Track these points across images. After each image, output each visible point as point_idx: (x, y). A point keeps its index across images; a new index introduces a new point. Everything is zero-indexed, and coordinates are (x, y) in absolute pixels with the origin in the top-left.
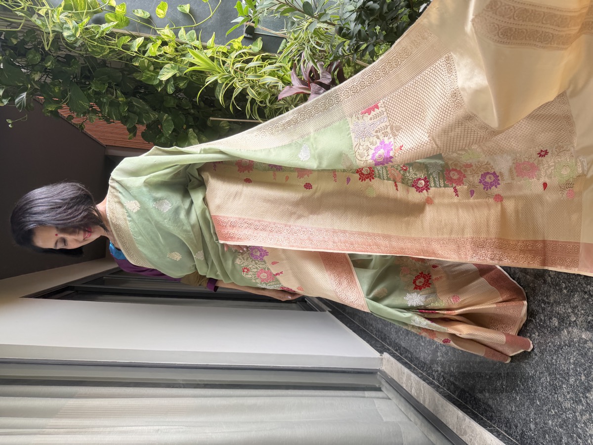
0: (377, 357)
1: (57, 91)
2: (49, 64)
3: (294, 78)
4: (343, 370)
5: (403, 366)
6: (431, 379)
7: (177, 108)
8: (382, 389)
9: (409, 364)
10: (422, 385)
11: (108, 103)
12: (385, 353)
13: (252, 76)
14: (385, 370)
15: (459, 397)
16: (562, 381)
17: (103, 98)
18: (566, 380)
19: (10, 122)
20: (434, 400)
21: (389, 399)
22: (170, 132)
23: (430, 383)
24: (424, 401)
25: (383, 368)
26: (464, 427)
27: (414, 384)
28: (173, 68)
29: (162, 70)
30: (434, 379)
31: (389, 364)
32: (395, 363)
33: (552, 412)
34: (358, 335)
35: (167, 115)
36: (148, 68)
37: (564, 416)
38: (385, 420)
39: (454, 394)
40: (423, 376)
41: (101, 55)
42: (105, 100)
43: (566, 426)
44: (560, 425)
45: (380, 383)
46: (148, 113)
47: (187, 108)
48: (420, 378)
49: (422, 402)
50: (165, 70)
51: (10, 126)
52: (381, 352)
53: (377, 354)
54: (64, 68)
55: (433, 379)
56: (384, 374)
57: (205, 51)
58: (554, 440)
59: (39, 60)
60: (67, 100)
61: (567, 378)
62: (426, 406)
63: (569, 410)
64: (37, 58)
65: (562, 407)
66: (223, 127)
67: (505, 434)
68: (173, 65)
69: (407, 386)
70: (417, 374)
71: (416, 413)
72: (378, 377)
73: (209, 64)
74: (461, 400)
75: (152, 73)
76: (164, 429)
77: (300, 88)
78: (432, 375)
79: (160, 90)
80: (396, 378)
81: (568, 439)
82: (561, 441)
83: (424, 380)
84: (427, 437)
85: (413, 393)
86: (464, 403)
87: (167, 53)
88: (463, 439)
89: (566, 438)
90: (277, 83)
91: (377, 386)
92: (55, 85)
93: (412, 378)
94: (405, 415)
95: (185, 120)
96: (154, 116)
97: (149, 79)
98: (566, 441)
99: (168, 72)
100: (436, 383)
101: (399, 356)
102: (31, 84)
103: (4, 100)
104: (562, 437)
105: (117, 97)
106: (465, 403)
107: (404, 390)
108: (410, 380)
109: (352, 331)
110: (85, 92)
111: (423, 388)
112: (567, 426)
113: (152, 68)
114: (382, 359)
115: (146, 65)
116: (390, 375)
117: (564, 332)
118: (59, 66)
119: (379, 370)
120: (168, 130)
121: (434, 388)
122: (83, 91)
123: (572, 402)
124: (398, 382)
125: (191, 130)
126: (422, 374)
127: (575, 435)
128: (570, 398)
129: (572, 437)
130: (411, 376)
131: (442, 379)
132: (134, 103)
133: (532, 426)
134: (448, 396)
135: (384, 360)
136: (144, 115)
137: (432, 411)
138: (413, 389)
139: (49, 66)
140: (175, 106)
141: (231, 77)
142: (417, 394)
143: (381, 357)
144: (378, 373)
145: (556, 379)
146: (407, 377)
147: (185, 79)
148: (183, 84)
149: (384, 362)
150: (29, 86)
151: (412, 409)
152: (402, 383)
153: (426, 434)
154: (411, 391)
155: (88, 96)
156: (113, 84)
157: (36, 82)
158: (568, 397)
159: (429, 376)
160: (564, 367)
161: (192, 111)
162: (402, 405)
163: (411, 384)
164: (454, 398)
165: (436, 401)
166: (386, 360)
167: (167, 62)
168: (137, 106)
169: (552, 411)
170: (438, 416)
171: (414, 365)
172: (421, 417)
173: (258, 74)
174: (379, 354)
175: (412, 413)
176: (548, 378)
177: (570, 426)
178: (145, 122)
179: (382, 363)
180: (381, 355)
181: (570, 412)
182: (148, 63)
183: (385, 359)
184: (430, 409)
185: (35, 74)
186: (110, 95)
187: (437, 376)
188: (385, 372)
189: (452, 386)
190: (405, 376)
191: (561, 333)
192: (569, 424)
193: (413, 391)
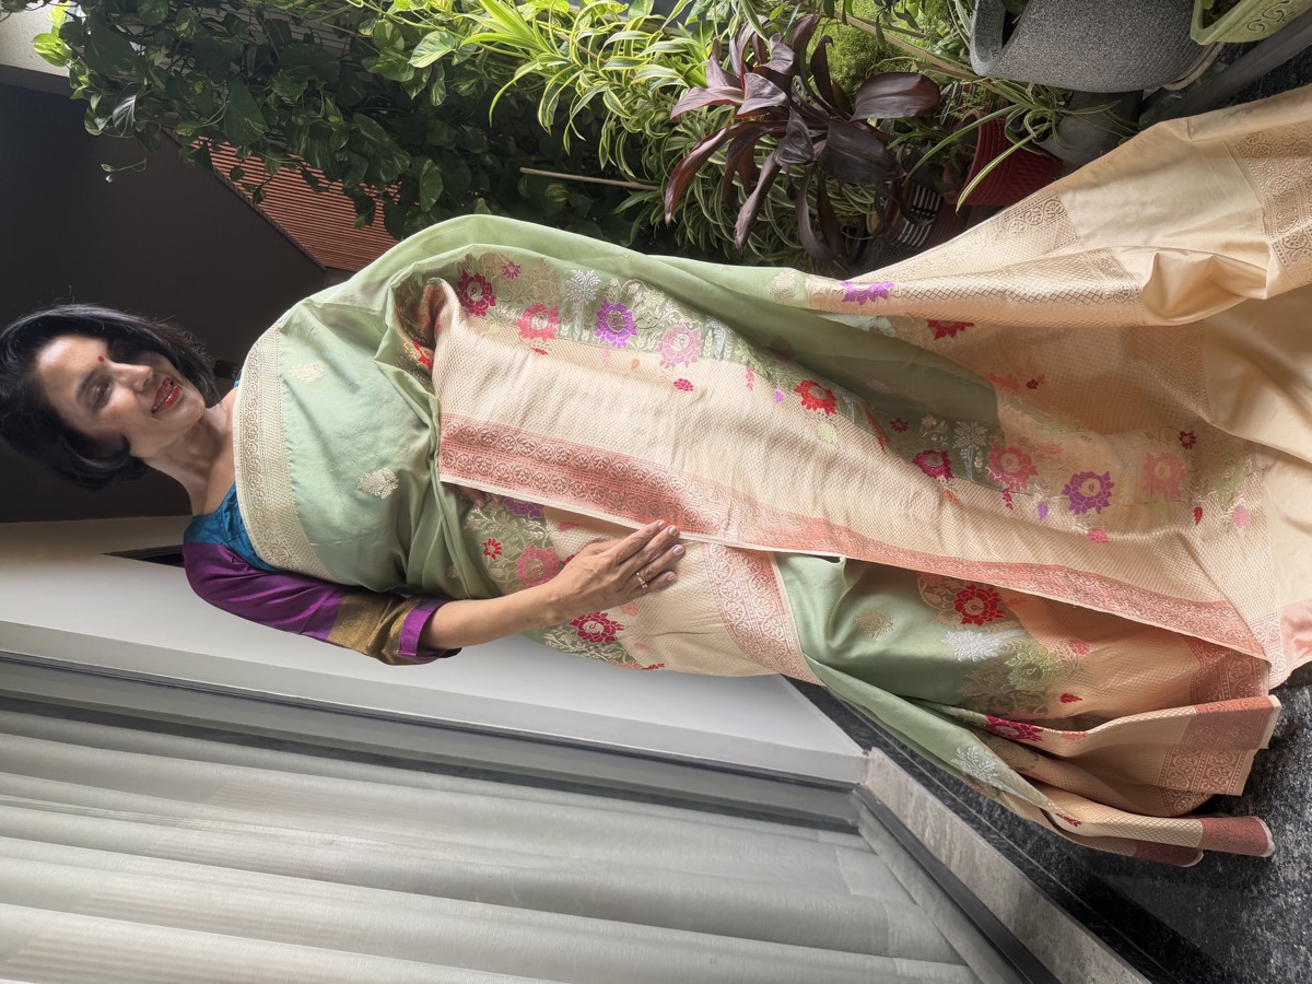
0: (855, 755)
1: (198, 91)
2: (185, 26)
3: (712, 73)
4: (773, 774)
5: (911, 779)
6: (974, 812)
7: (455, 152)
8: (860, 831)
9: (927, 777)
10: (949, 821)
11: (309, 128)
12: (874, 749)
13: (618, 62)
14: (871, 788)
15: (1033, 853)
16: (1284, 815)
17: (297, 116)
18: (1294, 811)
19: (109, 169)
20: (973, 854)
21: (875, 853)
22: (434, 201)
23: (970, 820)
24: (950, 857)
25: (868, 783)
26: (1032, 918)
27: (931, 820)
28: (443, 41)
29: (420, 46)
30: (979, 812)
31: (880, 775)
32: (895, 771)
33: (1251, 891)
34: (820, 708)
35: (430, 161)
36: (391, 43)
37: (1280, 902)
38: (852, 892)
39: (1022, 848)
40: (957, 803)
41: (291, 5)
42: (300, 121)
43: (1283, 926)
44: (1266, 923)
45: (858, 816)
46: (391, 158)
47: (477, 152)
48: (948, 806)
49: (944, 860)
50: (427, 45)
51: (107, 179)
52: (866, 747)
53: (855, 750)
54: (215, 38)
55: (977, 812)
56: (866, 796)
57: (519, 8)
58: (1249, 961)
59: (164, 16)
60: (221, 113)
61: (1298, 808)
62: (952, 870)
63: (1294, 887)
64: (160, 13)
65: (1277, 879)
66: (553, 197)
67: (1133, 943)
68: (446, 36)
69: (914, 823)
70: (942, 798)
71: (930, 884)
72: (853, 800)
73: (520, 29)
74: (1038, 862)
75: (400, 56)
76: (345, 842)
77: (725, 93)
78: (977, 802)
79: (414, 95)
80: (892, 805)
81: (1283, 957)
82: (1266, 962)
83: (956, 812)
84: (947, 941)
85: (928, 838)
86: (1042, 869)
87: (435, 11)
88: (1028, 946)
89: (1279, 956)
90: (673, 80)
91: (850, 821)
92: (196, 79)
93: (928, 805)
94: (904, 888)
95: (470, 179)
96: (402, 162)
97: (393, 67)
98: (1279, 964)
99: (432, 51)
100: (983, 820)
101: (907, 760)
102: (150, 78)
103: (98, 121)
104: (1270, 953)
105: (325, 118)
106: (1045, 868)
107: (907, 834)
108: (924, 808)
109: (807, 700)
110: (259, 100)
111: (951, 828)
112: (1285, 925)
113: (401, 43)
114: (866, 762)
115: (388, 36)
116: (881, 798)
117: (1303, 693)
118: (207, 36)
119: (857, 786)
120: (430, 197)
121: (977, 829)
122: (255, 96)
123: (1304, 865)
124: (896, 813)
125: (481, 200)
126: (954, 800)
127: (1303, 948)
128: (1302, 856)
129: (1295, 952)
130: (925, 800)
131: (999, 812)
132: (363, 132)
133: (1199, 925)
134: (1008, 849)
135: (871, 764)
136: (383, 162)
137: (963, 880)
138: (927, 830)
139: (185, 31)
140: (452, 147)
141: (569, 64)
142: (935, 840)
143: (865, 756)
144: (854, 792)
145: (1271, 810)
146: (916, 802)
147: (474, 74)
148: (466, 86)
149: (872, 768)
150: (146, 83)
151: (921, 874)
152: (905, 817)
153: (945, 934)
154: (923, 835)
155: (265, 108)
156: (320, 86)
157: (158, 70)
158: (1296, 854)
159: (971, 806)
160: (1295, 780)
161: (488, 159)
162: (901, 868)
163: (926, 818)
164: (1021, 856)
165: (977, 856)
166: (876, 764)
167: (432, 26)
168: (369, 140)
169: (1253, 887)
170: (976, 892)
171: (938, 779)
172: (938, 893)
173: (632, 58)
174: (861, 750)
175: (920, 886)
176: (1250, 807)
177: (1293, 926)
178: (384, 178)
179: (866, 772)
180: (865, 753)
181: (1296, 890)
182: (393, 31)
183: (874, 762)
184: (962, 878)
185: (156, 51)
186: (314, 112)
187: (988, 804)
188: (869, 791)
189: (1020, 829)
190: (914, 800)
191: (1294, 696)
192: (1291, 920)
193: (927, 835)
